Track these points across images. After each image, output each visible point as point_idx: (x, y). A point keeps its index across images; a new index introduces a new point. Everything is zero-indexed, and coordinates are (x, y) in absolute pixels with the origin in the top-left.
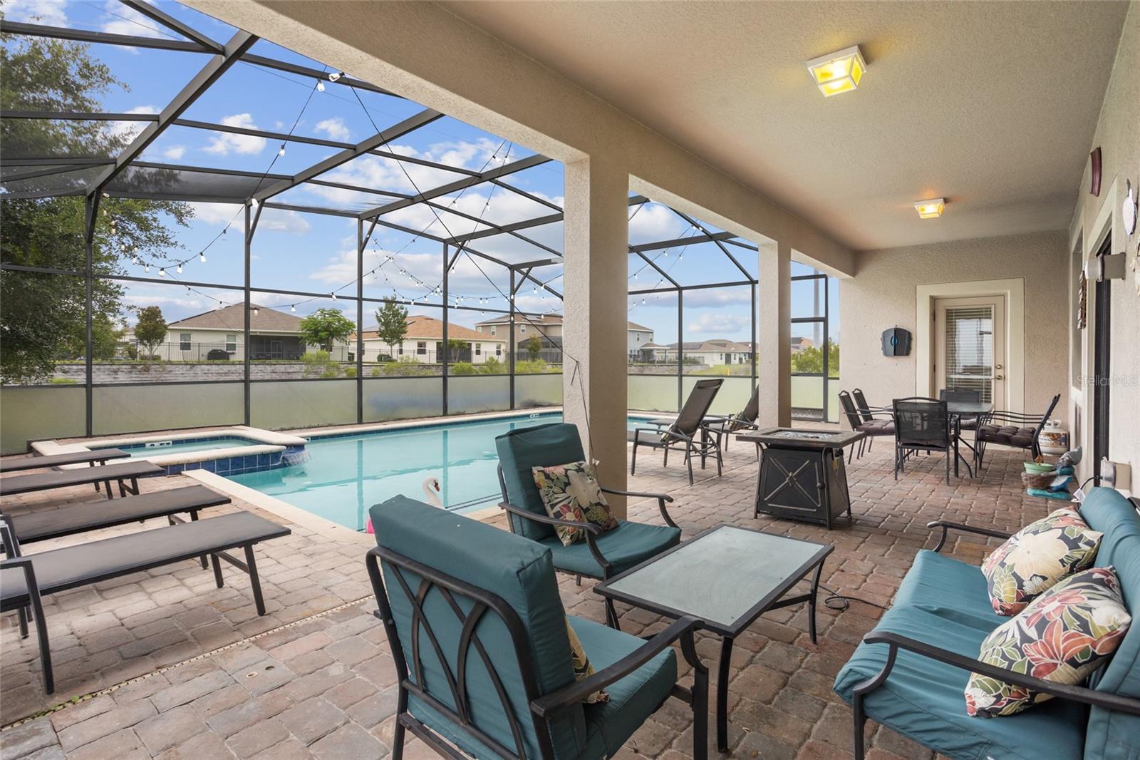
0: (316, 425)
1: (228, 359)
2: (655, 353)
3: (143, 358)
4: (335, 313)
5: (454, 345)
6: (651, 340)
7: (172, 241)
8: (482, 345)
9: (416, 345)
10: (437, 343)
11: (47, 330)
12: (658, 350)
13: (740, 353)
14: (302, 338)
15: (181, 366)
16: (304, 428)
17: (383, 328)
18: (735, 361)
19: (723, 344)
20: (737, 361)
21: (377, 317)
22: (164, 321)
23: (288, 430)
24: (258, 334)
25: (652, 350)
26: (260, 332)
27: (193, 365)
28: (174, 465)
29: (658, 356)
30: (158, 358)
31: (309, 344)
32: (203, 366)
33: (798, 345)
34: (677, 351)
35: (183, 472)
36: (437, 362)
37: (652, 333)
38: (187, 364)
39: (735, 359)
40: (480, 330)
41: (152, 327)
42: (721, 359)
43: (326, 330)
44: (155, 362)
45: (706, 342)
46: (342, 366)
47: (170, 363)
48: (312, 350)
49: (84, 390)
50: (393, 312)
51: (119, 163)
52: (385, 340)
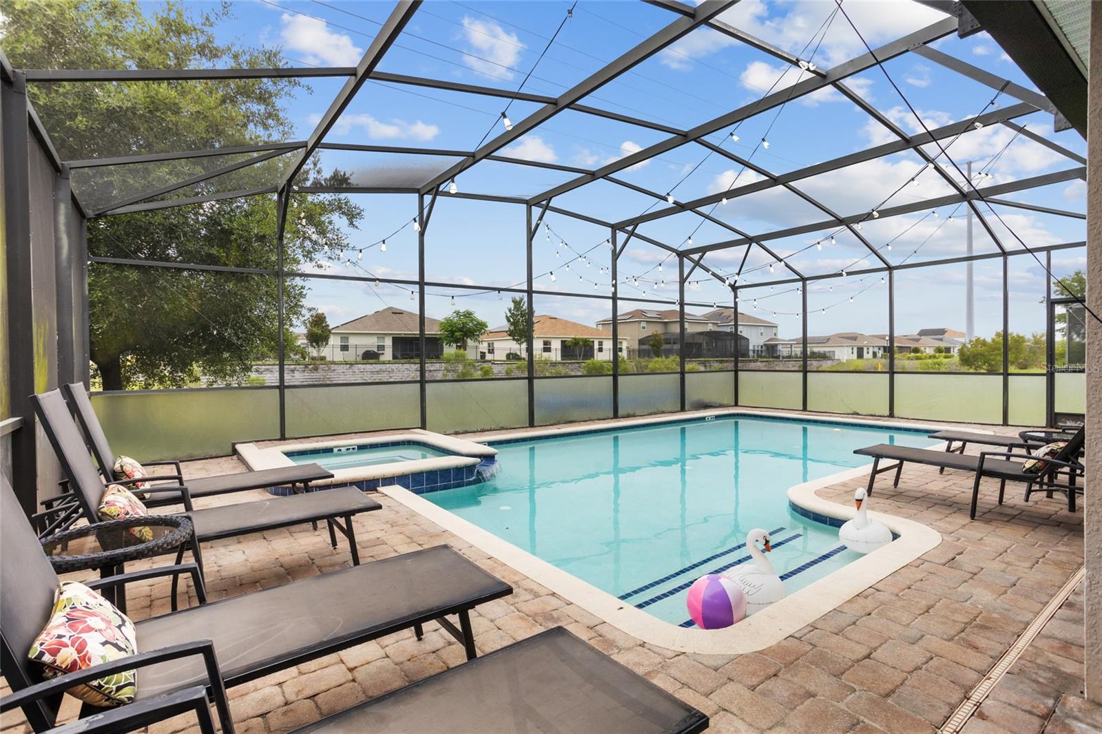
0: (489, 428)
1: (379, 359)
2: (780, 347)
3: (313, 359)
4: (469, 314)
5: (578, 343)
6: (775, 334)
7: (345, 242)
8: (604, 344)
9: (542, 343)
10: (562, 341)
11: (245, 331)
12: (783, 344)
13: (873, 347)
14: (440, 338)
15: (342, 366)
16: (477, 431)
17: (512, 328)
18: (868, 356)
19: (853, 338)
20: (870, 355)
21: (507, 317)
22: (328, 326)
23: (462, 433)
24: (403, 336)
25: (776, 345)
26: (405, 334)
27: (352, 364)
28: (370, 481)
29: (784, 351)
30: (323, 358)
31: (446, 344)
32: (360, 366)
33: (941, 337)
34: (802, 346)
35: (378, 488)
36: (562, 360)
37: (777, 327)
38: (347, 364)
39: (868, 353)
40: (600, 327)
41: (319, 332)
42: (852, 353)
43: (460, 331)
44: (323, 363)
45: (834, 335)
46: (477, 364)
47: (334, 363)
48: (449, 350)
49: (277, 391)
50: (521, 312)
51: (310, 146)
52: (514, 339)
